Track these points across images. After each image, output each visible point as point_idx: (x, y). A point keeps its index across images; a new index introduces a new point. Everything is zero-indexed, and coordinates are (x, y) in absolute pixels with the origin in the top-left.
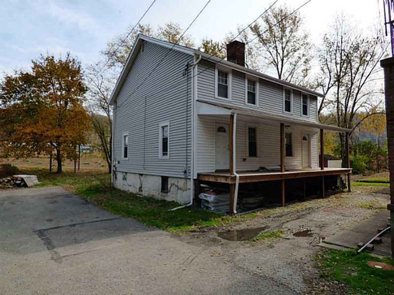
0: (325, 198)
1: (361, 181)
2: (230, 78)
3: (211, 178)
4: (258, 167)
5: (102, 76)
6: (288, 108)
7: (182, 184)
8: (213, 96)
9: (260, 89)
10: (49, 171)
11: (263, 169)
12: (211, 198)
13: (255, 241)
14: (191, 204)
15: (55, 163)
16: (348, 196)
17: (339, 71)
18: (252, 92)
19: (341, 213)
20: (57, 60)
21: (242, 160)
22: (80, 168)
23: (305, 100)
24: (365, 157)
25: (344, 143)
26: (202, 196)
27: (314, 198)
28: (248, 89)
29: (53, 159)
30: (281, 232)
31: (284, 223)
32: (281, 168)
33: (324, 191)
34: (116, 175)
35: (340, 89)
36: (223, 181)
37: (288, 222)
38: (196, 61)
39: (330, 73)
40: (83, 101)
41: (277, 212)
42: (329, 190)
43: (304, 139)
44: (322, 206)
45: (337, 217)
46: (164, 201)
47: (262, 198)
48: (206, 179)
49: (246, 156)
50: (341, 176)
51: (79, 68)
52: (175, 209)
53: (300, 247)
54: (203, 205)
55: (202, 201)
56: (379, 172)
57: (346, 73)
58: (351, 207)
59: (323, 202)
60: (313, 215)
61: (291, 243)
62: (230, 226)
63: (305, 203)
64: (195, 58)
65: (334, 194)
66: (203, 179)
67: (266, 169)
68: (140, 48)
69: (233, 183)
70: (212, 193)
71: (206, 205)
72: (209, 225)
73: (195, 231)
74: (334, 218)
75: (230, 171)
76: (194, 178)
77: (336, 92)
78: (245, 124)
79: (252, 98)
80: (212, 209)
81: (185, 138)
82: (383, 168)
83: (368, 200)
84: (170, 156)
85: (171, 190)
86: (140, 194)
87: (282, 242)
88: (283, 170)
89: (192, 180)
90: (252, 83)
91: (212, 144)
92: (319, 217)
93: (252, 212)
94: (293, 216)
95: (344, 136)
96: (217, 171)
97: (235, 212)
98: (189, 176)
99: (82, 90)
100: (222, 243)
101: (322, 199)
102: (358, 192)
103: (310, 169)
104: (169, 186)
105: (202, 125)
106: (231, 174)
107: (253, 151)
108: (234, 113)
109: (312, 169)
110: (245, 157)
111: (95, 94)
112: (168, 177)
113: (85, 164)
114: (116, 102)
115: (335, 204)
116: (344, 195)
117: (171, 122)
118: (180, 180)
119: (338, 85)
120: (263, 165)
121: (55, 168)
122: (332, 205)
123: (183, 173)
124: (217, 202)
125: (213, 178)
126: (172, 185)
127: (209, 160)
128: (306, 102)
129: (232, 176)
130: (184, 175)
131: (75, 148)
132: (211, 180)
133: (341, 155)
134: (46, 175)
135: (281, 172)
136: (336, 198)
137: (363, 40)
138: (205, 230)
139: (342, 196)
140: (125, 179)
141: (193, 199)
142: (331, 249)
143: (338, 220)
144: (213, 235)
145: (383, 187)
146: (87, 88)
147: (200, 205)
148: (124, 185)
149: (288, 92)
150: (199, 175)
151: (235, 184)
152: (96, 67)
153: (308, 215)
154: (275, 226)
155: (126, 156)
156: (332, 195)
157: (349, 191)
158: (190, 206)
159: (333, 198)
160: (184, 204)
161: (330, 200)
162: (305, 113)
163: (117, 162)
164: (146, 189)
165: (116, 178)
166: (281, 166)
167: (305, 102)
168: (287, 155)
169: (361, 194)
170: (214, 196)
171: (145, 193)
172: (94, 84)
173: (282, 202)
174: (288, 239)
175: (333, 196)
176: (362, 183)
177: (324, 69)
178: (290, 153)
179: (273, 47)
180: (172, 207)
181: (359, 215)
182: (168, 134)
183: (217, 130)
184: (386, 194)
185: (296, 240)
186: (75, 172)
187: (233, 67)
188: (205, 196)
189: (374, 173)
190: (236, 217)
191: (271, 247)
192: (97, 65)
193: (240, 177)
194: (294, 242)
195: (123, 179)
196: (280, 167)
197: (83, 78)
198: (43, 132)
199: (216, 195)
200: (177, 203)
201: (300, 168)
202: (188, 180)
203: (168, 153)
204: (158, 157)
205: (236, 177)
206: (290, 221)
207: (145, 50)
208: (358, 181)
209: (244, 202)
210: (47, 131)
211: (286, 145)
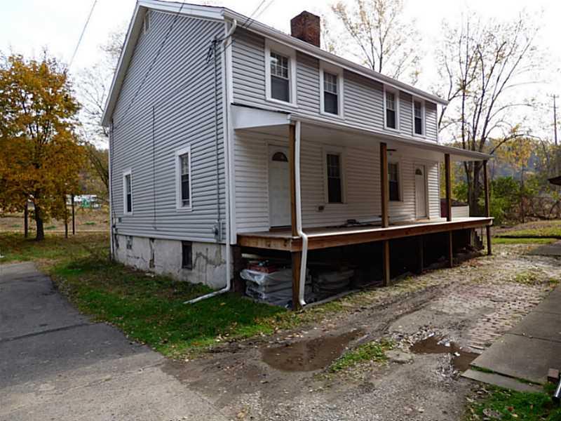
0: (454, 267)
1: (502, 237)
2: (293, 68)
3: (260, 242)
4: (346, 219)
5: (103, 86)
6: (392, 122)
7: (214, 254)
8: (263, 97)
9: (345, 89)
10: (23, 236)
11: (352, 224)
12: (260, 277)
13: (334, 372)
14: (227, 289)
15: (33, 224)
16: (489, 262)
17: (464, 74)
18: (332, 92)
19: (489, 296)
20: (27, 62)
21: (317, 209)
22: (75, 230)
23: (418, 110)
24: (503, 200)
25: (473, 180)
26: (246, 274)
27: (437, 269)
28: (325, 88)
29: (29, 219)
30: (387, 344)
31: (391, 320)
32: (383, 221)
33: (452, 255)
34: (117, 241)
35: (465, 102)
36: (279, 246)
37: (397, 318)
38: (228, 31)
39: (451, 77)
40: (75, 125)
41: (377, 298)
42: (459, 254)
43: (418, 172)
44: (453, 283)
45: (484, 304)
46: (186, 283)
47: (352, 271)
48: (252, 244)
49: (324, 202)
50: (476, 230)
51: (64, 73)
52: (200, 298)
53: (428, 384)
54: (249, 290)
55: (247, 283)
56: (523, 222)
57: (474, 78)
58: (501, 282)
59: (453, 275)
60: (441, 302)
61: (408, 375)
62: (290, 333)
63: (422, 278)
64: (226, 26)
65: (467, 259)
66: (247, 245)
67: (358, 223)
68: (143, 26)
69: (297, 250)
70: (263, 269)
71: (254, 290)
72: (248, 334)
73: (217, 351)
74: (478, 305)
75: (292, 228)
76: (232, 243)
77: (461, 106)
78: (321, 148)
79: (332, 103)
80: (264, 297)
81: (216, 172)
82: (529, 216)
83: (522, 267)
84: (193, 206)
85: (197, 264)
86: (150, 272)
87: (390, 371)
88: (387, 224)
89: (228, 246)
90: (331, 77)
91: (263, 183)
92: (452, 304)
93: (334, 301)
94: (406, 306)
95: (471, 171)
96: (273, 230)
97: (303, 302)
98: (223, 239)
99: (72, 108)
100: (268, 379)
101: (450, 270)
102: (503, 254)
103: (427, 221)
104: (194, 257)
105: (242, 149)
106: (293, 235)
107: (335, 194)
108: (295, 122)
109: (431, 220)
110: (321, 205)
111: (93, 114)
112: (191, 242)
113: (88, 224)
114: (112, 121)
115: (473, 278)
116: (484, 261)
117: (193, 147)
118: (209, 246)
119: (464, 95)
120: (351, 217)
121: (33, 232)
122: (468, 280)
123: (213, 235)
124: (271, 286)
125: (264, 241)
126: (199, 255)
127: (259, 210)
128: (420, 113)
129: (295, 237)
130: (215, 238)
131: (65, 199)
132: (259, 246)
133: (468, 199)
134: (18, 243)
135: (384, 227)
136: (471, 266)
137: (499, 26)
138: (240, 345)
139: (481, 262)
140: (129, 247)
141: (232, 281)
142: (492, 388)
143: (486, 309)
144: (255, 356)
145: (537, 245)
146: (79, 104)
147: (245, 291)
148: (129, 256)
149: (391, 96)
150: (239, 237)
151: (301, 252)
152: (93, 72)
153: (432, 301)
154: (375, 329)
155: (129, 210)
156: (465, 261)
157: (489, 253)
158: (226, 292)
159: (466, 267)
160: (217, 290)
161: (463, 270)
162: (419, 130)
163: (117, 220)
164: (159, 264)
165: (118, 245)
166: (382, 216)
167: (418, 112)
168: (392, 199)
169: (508, 257)
170: (267, 274)
171: (158, 271)
172: (91, 98)
173: (384, 278)
174: (401, 363)
175: (466, 263)
176: (504, 240)
177: (442, 71)
178: (395, 195)
179: (366, 38)
180: (196, 294)
181: (519, 298)
182: (190, 167)
183: (271, 157)
184: (547, 256)
185: (416, 365)
186: (67, 237)
187: (297, 46)
188: (250, 274)
189: (517, 224)
190: (303, 312)
191: (367, 387)
192: (94, 68)
193: (309, 238)
194: (414, 371)
195: (128, 248)
196: (380, 219)
197: (71, 88)
198: (7, 175)
199: (269, 273)
200: (206, 286)
201: (413, 219)
202: (222, 246)
203: (190, 200)
204: (175, 208)
205: (301, 239)
206: (401, 315)
207: (150, 25)
208: (497, 237)
209: (320, 281)
210: (14, 173)
211: (390, 182)
